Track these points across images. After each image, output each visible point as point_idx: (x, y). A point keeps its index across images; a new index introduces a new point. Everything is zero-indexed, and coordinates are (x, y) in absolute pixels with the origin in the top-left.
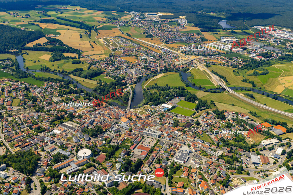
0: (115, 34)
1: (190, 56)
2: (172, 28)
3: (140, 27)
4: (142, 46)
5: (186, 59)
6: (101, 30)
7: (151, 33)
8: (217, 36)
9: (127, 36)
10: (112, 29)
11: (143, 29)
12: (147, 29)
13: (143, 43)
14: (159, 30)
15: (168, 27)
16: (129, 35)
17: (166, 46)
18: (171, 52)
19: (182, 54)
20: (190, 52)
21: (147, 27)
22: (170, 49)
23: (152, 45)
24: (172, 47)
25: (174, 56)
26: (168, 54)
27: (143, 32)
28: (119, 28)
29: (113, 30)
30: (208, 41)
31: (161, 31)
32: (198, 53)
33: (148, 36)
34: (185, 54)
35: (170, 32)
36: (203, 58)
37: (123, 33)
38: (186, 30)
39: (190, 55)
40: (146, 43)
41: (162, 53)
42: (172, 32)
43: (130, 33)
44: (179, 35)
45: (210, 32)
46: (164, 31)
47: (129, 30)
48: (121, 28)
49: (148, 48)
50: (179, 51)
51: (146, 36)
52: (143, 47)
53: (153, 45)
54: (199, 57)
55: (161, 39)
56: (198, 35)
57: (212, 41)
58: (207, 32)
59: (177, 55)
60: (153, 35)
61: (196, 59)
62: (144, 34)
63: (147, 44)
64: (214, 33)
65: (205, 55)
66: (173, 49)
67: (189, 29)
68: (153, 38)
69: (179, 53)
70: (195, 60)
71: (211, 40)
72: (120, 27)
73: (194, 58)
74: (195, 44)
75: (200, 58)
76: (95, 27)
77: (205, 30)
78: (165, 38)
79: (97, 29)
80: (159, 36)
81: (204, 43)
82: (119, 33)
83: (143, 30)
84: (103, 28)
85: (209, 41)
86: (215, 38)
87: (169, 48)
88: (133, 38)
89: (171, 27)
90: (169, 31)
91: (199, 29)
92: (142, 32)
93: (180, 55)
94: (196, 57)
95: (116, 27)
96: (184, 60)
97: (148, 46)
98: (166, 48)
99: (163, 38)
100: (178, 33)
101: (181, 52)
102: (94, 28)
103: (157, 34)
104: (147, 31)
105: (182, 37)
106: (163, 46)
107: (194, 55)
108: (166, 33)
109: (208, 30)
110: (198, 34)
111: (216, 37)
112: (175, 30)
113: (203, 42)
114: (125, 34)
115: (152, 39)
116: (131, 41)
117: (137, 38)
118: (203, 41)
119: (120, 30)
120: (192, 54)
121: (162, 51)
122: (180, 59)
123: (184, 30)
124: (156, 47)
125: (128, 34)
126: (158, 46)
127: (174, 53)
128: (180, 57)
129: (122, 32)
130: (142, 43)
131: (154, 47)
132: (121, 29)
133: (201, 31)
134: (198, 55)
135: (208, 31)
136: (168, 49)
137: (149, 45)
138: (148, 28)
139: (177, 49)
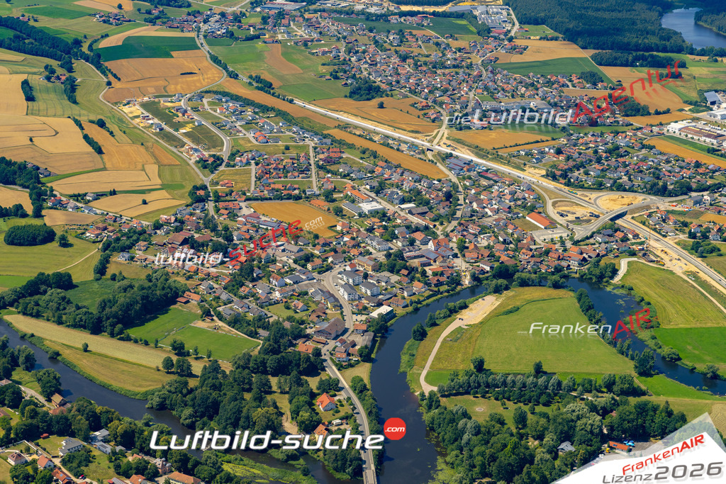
0: (195, 78)
1: (594, 195)
2: (460, 50)
3: (306, 45)
4: (341, 142)
5: (580, 212)
6: (124, 62)
7: (365, 73)
8: (682, 90)
9: (258, 88)
10: (174, 54)
11: (324, 53)
12: (342, 55)
13: (345, 127)
14: (404, 58)
15: (437, 44)
16: (266, 87)
17: (459, 141)
18: (496, 173)
19: (550, 184)
20: (587, 173)
21: (342, 46)
22: (482, 157)
23: (387, 137)
24: (489, 148)
25: (519, 195)
26: (484, 182)
27: (331, 68)
28: (207, 47)
29: (181, 59)
30: (649, 114)
31: (416, 64)
32: (625, 178)
33: (360, 89)
34: (568, 184)
35: (461, 71)
36: (664, 204)
37: (234, 76)
38: (527, 57)
39: (589, 188)
40: (356, 127)
41: (455, 180)
42: (467, 71)
43: (266, 76)
44: (505, 86)
45: (642, 66)
46: (425, 64)
47: (259, 57)
48: (217, 48)
49: (375, 155)
50: (532, 170)
51: (347, 90)
52: (351, 146)
53: (396, 135)
54: (639, 199)
55: (428, 107)
56: (595, 84)
57: (668, 111)
58: (626, 65)
59: (530, 189)
60: (383, 86)
61: (633, 211)
62: (336, 78)
63: (364, 129)
64: (665, 71)
65: (665, 187)
66: (498, 158)
67: (538, 51)
68: (384, 99)
69: (533, 175)
70: (628, 217)
71: (665, 109)
72: (210, 44)
73: (617, 208)
74: (598, 130)
75: (648, 207)
76: (90, 46)
77: (616, 59)
78: (445, 99)
79: (99, 56)
80: (413, 92)
81: (637, 125)
82: (214, 77)
83: (325, 59)
84: (130, 49)
85: (658, 113)
86: (677, 99)
87: (479, 151)
88: (291, 101)
89: (455, 44)
90: (454, 67)
91: (587, 54)
92: (323, 70)
93: (546, 190)
94: (626, 201)
95: (190, 45)
96: (571, 217)
97: (371, 139)
98: (465, 154)
99: (435, 102)
100: (499, 77)
101: (547, 176)
102: (85, 49)
103: (398, 82)
104: (345, 62)
105: (523, 96)
106: (444, 140)
107: (611, 189)
108: (439, 71)
109: (630, 58)
110: (594, 79)
111: (679, 95)
112: (477, 60)
113: (630, 120)
114: (246, 80)
115: (381, 106)
116: (281, 114)
117: (310, 103)
118: (627, 116)
119: (215, 60)
120: (600, 187)
121: (451, 169)
122: (552, 212)
123: (516, 58)
124: (413, 146)
125: (258, 79)
126: (421, 142)
127: (514, 182)
128: (549, 203)
129: (225, 68)
130: (339, 127)
131: (404, 147)
132: (218, 51)
133: (601, 64)
134: (631, 190)
135: (632, 65)
136: (476, 160)
137: (376, 138)
138: (349, 51)
139: (518, 156)
